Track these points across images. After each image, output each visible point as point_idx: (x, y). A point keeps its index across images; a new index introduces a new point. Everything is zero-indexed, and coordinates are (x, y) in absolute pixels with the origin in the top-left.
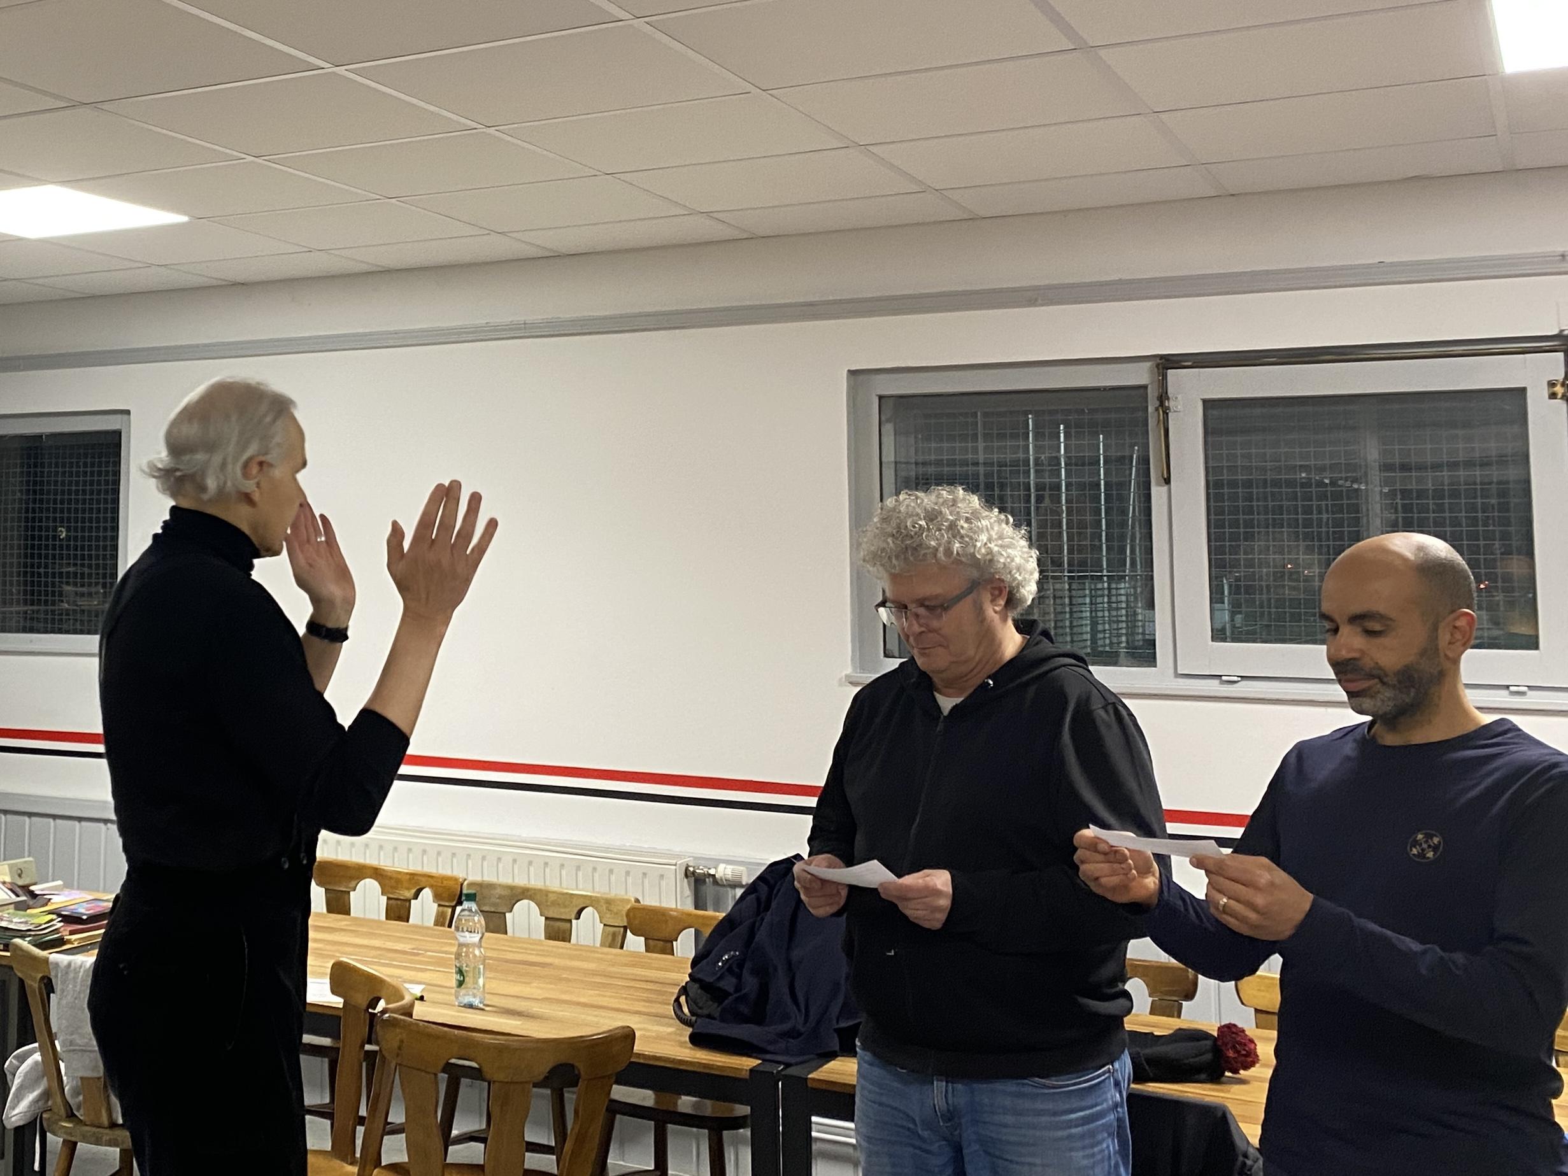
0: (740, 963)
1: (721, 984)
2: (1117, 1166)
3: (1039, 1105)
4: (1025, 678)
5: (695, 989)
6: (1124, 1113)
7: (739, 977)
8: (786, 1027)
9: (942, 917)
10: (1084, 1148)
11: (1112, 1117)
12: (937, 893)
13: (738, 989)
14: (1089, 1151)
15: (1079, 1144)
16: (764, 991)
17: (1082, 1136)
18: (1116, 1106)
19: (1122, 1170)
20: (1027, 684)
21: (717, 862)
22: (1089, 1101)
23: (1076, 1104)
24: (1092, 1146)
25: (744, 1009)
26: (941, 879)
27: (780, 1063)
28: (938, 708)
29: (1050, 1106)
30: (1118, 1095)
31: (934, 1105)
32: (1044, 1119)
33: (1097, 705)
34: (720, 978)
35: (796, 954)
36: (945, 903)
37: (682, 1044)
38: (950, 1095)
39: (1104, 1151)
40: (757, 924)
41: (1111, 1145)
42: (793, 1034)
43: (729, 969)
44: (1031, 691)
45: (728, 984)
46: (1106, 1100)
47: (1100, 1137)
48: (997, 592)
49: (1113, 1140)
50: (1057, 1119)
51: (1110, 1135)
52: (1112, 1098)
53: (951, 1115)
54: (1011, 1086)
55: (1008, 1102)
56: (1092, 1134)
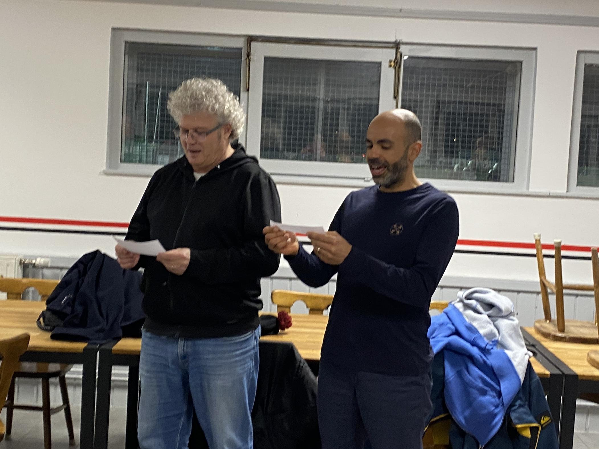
0: (74, 300)
1: (65, 311)
2: (253, 372)
3: (224, 349)
4: (233, 166)
5: (48, 315)
6: (257, 350)
7: (73, 307)
8: (99, 327)
9: (184, 269)
10: (241, 365)
11: (252, 352)
12: (183, 258)
13: (72, 312)
14: (242, 367)
15: (239, 364)
16: (85, 312)
17: (240, 361)
18: (254, 348)
19: (255, 374)
20: (234, 169)
21: (36, 258)
22: (244, 345)
23: (239, 347)
24: (244, 364)
25: (76, 321)
26: (186, 252)
27: (96, 344)
28: (194, 178)
29: (229, 349)
30: (256, 343)
31: (178, 353)
32: (227, 355)
33: (262, 177)
34: (65, 307)
35: (100, 294)
36: (187, 262)
37: (47, 340)
38: (185, 348)
39: (248, 366)
40: (80, 283)
41: (251, 364)
42: (102, 330)
43: (68, 303)
44: (235, 172)
45: (68, 310)
46: (251, 345)
47: (247, 360)
48: (227, 131)
49: (252, 361)
50: (231, 354)
51: (252, 359)
52: (253, 344)
53: (185, 357)
54: (211, 342)
55: (210, 349)
56: (244, 359)
